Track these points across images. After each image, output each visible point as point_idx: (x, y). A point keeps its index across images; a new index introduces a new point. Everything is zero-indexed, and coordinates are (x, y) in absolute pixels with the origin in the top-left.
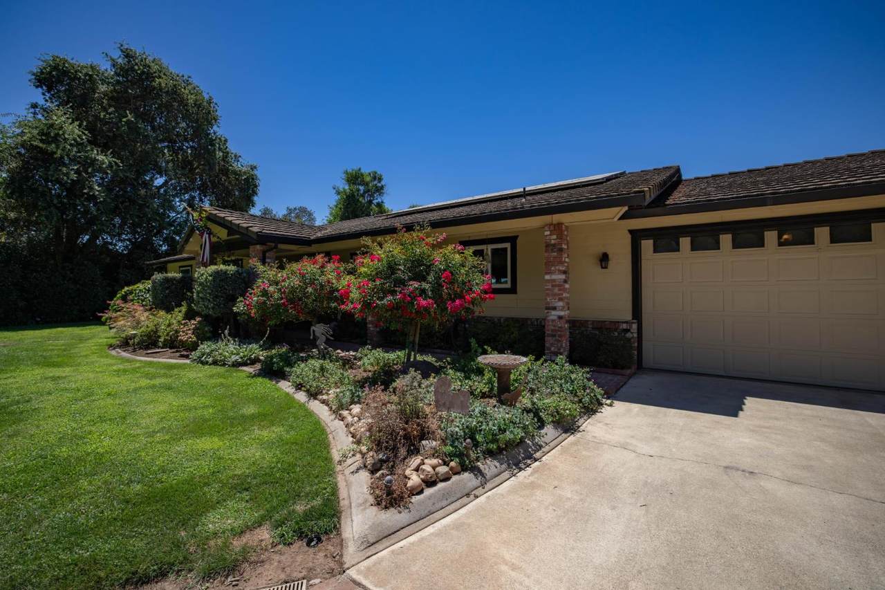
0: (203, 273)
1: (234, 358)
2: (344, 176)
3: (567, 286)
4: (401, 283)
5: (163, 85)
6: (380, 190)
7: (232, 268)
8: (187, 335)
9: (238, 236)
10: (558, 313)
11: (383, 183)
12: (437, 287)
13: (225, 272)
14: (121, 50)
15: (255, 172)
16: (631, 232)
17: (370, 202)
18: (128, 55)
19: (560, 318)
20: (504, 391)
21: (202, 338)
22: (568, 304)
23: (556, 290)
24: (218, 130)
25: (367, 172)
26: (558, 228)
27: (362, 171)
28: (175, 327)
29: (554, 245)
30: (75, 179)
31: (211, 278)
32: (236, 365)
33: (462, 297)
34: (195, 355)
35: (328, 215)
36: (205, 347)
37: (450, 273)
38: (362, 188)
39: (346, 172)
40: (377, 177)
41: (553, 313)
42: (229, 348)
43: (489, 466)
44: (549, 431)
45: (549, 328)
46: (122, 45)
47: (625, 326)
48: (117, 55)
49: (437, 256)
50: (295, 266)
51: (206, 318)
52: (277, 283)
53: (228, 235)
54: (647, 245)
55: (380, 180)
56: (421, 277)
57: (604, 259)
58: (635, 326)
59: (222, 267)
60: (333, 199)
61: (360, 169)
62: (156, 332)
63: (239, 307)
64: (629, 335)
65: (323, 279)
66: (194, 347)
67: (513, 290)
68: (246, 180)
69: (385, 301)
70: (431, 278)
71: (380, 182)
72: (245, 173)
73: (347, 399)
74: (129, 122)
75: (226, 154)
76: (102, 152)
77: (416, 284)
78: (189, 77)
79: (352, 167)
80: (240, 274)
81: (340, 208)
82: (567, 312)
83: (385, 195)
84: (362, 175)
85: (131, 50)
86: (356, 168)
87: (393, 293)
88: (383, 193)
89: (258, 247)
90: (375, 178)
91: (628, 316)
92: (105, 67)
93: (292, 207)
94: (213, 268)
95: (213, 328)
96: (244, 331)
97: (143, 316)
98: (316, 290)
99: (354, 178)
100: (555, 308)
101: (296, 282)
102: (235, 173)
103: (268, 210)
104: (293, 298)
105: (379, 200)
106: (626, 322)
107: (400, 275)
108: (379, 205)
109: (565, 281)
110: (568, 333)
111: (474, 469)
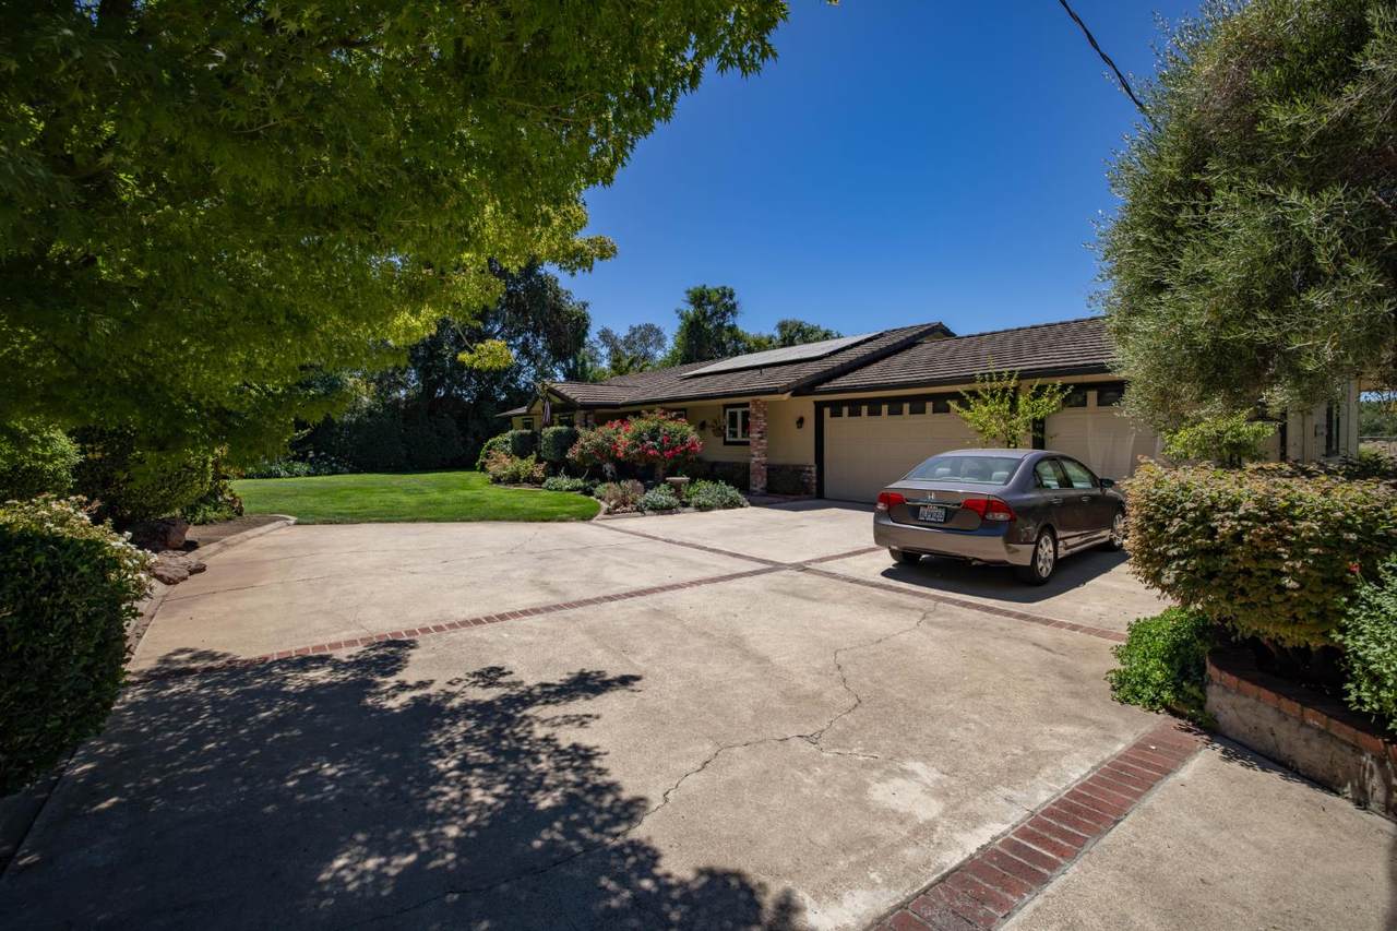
0: (548, 432)
1: (567, 486)
2: (687, 296)
3: (763, 442)
4: (642, 442)
6: (731, 309)
7: (564, 428)
8: (539, 474)
10: (758, 459)
11: (735, 299)
13: (561, 431)
15: (587, 310)
16: (815, 402)
17: (720, 326)
19: (759, 462)
20: (677, 491)
21: (548, 474)
22: (765, 453)
23: (755, 444)
25: (714, 288)
26: (756, 403)
27: (708, 287)
28: (531, 468)
31: (552, 435)
32: (568, 490)
33: (674, 449)
34: (544, 485)
36: (550, 480)
38: (709, 309)
39: (688, 291)
40: (727, 293)
41: (756, 459)
42: (564, 481)
45: (752, 469)
47: (808, 469)
51: (550, 462)
52: (589, 441)
53: (562, 401)
54: (827, 411)
55: (731, 296)
56: (654, 439)
57: (801, 422)
58: (815, 469)
59: (559, 428)
61: (704, 287)
62: (518, 473)
63: (569, 455)
64: (809, 474)
66: (544, 480)
68: (578, 320)
71: (731, 299)
75: (557, 294)
77: (651, 443)
79: (695, 284)
80: (569, 433)
82: (765, 459)
83: (738, 315)
84: (709, 293)
86: (700, 285)
88: (736, 313)
89: (582, 412)
90: (724, 295)
91: (811, 460)
93: (636, 325)
94: (553, 429)
95: (554, 469)
96: (573, 472)
97: (506, 461)
98: (607, 444)
99: (699, 298)
100: (753, 456)
101: (600, 439)
102: (566, 312)
103: (607, 331)
104: (599, 448)
105: (732, 322)
106: (810, 466)
107: (643, 438)
108: (732, 329)
109: (761, 438)
110: (765, 473)
111: (642, 511)
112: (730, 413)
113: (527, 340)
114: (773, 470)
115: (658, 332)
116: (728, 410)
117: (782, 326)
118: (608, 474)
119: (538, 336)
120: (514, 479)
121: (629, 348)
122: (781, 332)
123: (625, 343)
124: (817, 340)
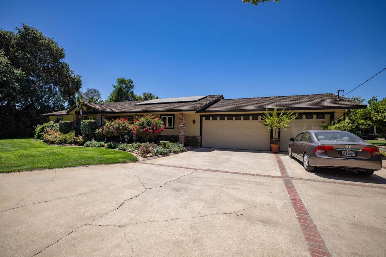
1: (98, 145)
2: (117, 80)
3: (184, 128)
4: (144, 126)
5: (43, 43)
6: (132, 87)
7: (93, 121)
8: (80, 140)
9: (91, 110)
10: (182, 134)
11: (133, 84)
12: (153, 128)
13: (92, 122)
14: (23, 26)
16: (200, 115)
17: (128, 91)
18: (25, 28)
19: (182, 135)
20: (165, 147)
21: (86, 140)
22: (184, 132)
23: (181, 129)
24: (65, 60)
25: (127, 79)
26: (182, 114)
28: (73, 138)
29: (181, 118)
30: (5, 80)
31: (88, 124)
32: (98, 147)
33: (158, 130)
34: (85, 145)
35: (109, 96)
36: (88, 142)
37: (156, 124)
38: (124, 85)
39: (118, 79)
40: (131, 82)
41: (181, 134)
42: (95, 143)
43: (160, 156)
44: (172, 153)
45: (180, 137)
46: (23, 24)
47: (198, 137)
48: (21, 28)
49: (153, 121)
50: (116, 121)
52: (112, 126)
53: (87, 109)
54: (204, 118)
55: (132, 83)
56: (149, 125)
57: (194, 121)
58: (200, 137)
59: (90, 120)
60: (112, 90)
61: (124, 78)
62: (65, 139)
63: (97, 132)
64: (198, 139)
65: (124, 125)
66: (84, 143)
67: (173, 128)
68: (77, 82)
69: (142, 130)
70: (151, 126)
71: (132, 84)
72: (77, 79)
73: (134, 149)
74: (28, 58)
75: (68, 70)
76: (16, 69)
77: (148, 127)
78: (52, 38)
79: (121, 77)
80: (96, 122)
81: (115, 94)
82: (184, 134)
83: (134, 89)
84: (125, 80)
85: (28, 27)
86: (122, 77)
87: (143, 129)
88: (133, 88)
89: (100, 114)
90: (130, 82)
91: (198, 134)
92: (16, 32)
95: (88, 138)
96: (99, 138)
98: (122, 127)
99: (121, 82)
100: (181, 133)
101: (117, 125)
102: (71, 78)
105: (132, 91)
106: (198, 136)
107: (145, 125)
108: (132, 93)
109: (183, 127)
110: (184, 139)
111: (157, 156)
112: (163, 118)
113: (51, 87)
114: (186, 137)
115: (98, 92)
116: (162, 117)
117: (145, 94)
118: (126, 140)
119: (56, 86)
120: (63, 142)
121: (86, 96)
122: (144, 95)
123: (85, 94)
124: (155, 99)
